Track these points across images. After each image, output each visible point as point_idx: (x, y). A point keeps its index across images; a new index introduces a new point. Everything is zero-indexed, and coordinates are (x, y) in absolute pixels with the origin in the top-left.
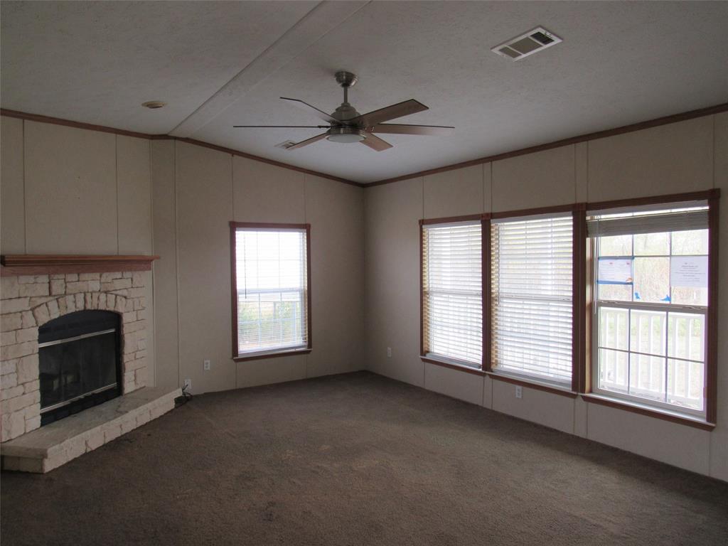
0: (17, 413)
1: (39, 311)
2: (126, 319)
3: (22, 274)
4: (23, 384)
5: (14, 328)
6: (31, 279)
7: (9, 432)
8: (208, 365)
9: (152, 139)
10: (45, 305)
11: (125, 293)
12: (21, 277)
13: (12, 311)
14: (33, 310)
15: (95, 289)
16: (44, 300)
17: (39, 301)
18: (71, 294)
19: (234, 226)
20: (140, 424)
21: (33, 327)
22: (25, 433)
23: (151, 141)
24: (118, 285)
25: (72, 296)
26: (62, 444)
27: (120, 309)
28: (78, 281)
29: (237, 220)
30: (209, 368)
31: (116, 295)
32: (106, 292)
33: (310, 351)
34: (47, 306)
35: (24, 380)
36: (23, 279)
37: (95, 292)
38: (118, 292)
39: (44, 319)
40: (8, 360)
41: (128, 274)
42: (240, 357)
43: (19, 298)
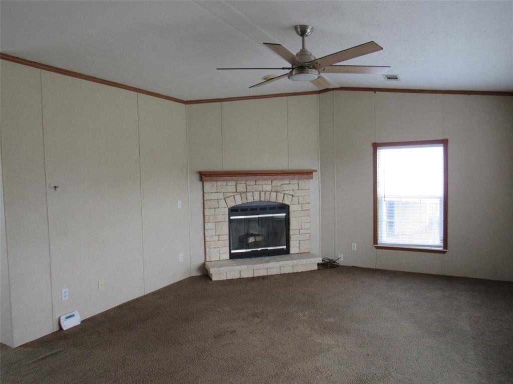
0: (214, 249)
1: (228, 200)
2: (292, 208)
3: (219, 181)
4: (219, 235)
5: (213, 207)
6: (224, 183)
7: (210, 258)
8: (355, 247)
9: (319, 93)
10: (233, 197)
11: (291, 193)
12: (218, 182)
13: (212, 199)
14: (225, 199)
15: (267, 190)
16: (231, 194)
17: (228, 195)
18: (250, 192)
19: (376, 146)
20: (282, 272)
21: (225, 207)
22: (219, 260)
23: (318, 95)
24: (286, 187)
25: (251, 193)
26: (220, 269)
27: (287, 202)
28: (256, 185)
29: (378, 141)
30: (355, 249)
31: (284, 194)
32: (277, 192)
33: (446, 252)
34: (234, 197)
35: (219, 234)
36: (219, 183)
37: (268, 191)
38: (285, 192)
39: (232, 204)
40: (210, 222)
41: (295, 182)
42: (379, 245)
43: (217, 192)
